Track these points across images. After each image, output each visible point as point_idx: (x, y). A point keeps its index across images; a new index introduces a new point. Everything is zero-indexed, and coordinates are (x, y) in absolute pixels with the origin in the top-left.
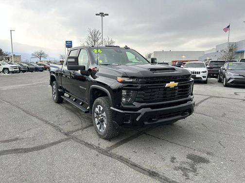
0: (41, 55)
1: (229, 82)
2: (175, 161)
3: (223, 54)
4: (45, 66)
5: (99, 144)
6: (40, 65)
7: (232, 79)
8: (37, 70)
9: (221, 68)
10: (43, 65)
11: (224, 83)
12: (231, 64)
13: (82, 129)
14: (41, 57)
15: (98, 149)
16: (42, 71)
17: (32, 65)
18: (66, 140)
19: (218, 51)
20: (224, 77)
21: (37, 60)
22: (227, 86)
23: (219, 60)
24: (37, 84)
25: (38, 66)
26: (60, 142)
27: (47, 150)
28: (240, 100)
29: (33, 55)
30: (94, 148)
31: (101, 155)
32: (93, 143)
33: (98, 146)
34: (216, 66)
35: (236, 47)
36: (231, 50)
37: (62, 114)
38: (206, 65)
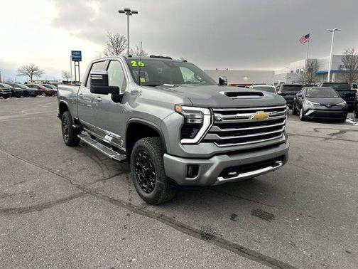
0: (32, 71)
1: (307, 114)
2: (236, 219)
3: (300, 75)
4: (39, 88)
5: (130, 200)
6: (32, 86)
7: (311, 109)
8: (26, 94)
9: (298, 94)
10: (36, 86)
11: (301, 116)
12: (310, 89)
13: (104, 180)
14: (32, 74)
15: (129, 206)
16: (34, 96)
17: (18, 86)
18: (82, 195)
19: (292, 72)
20: (301, 106)
21: (27, 78)
22: (304, 119)
23: (294, 84)
24: (29, 116)
25: (28, 88)
26: (71, 198)
27: (53, 209)
28: (322, 139)
29: (20, 71)
30: (123, 206)
31: (133, 215)
32: (121, 198)
33: (128, 201)
34: (290, 92)
35: (317, 66)
36: (310, 70)
37: (71, 159)
38: (277, 91)
